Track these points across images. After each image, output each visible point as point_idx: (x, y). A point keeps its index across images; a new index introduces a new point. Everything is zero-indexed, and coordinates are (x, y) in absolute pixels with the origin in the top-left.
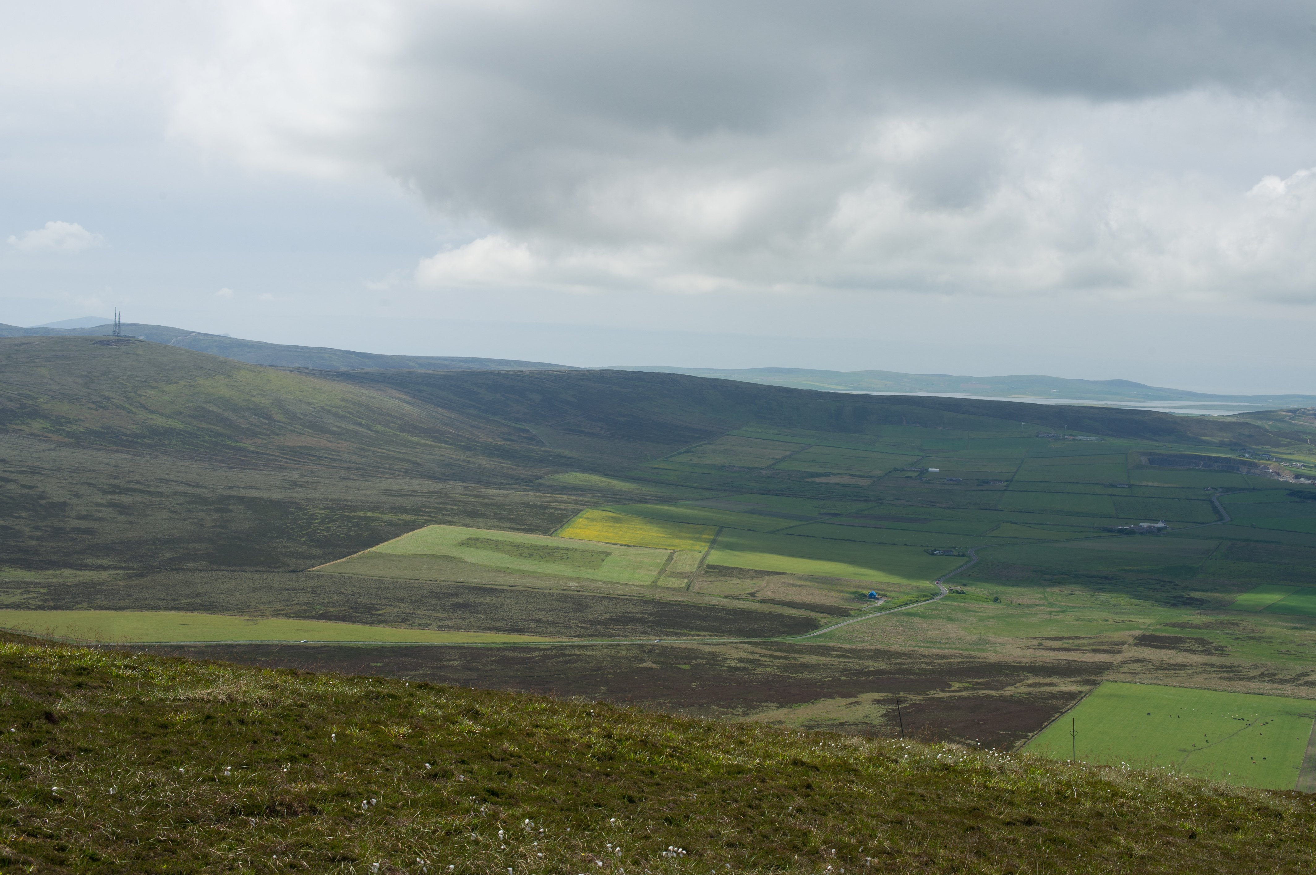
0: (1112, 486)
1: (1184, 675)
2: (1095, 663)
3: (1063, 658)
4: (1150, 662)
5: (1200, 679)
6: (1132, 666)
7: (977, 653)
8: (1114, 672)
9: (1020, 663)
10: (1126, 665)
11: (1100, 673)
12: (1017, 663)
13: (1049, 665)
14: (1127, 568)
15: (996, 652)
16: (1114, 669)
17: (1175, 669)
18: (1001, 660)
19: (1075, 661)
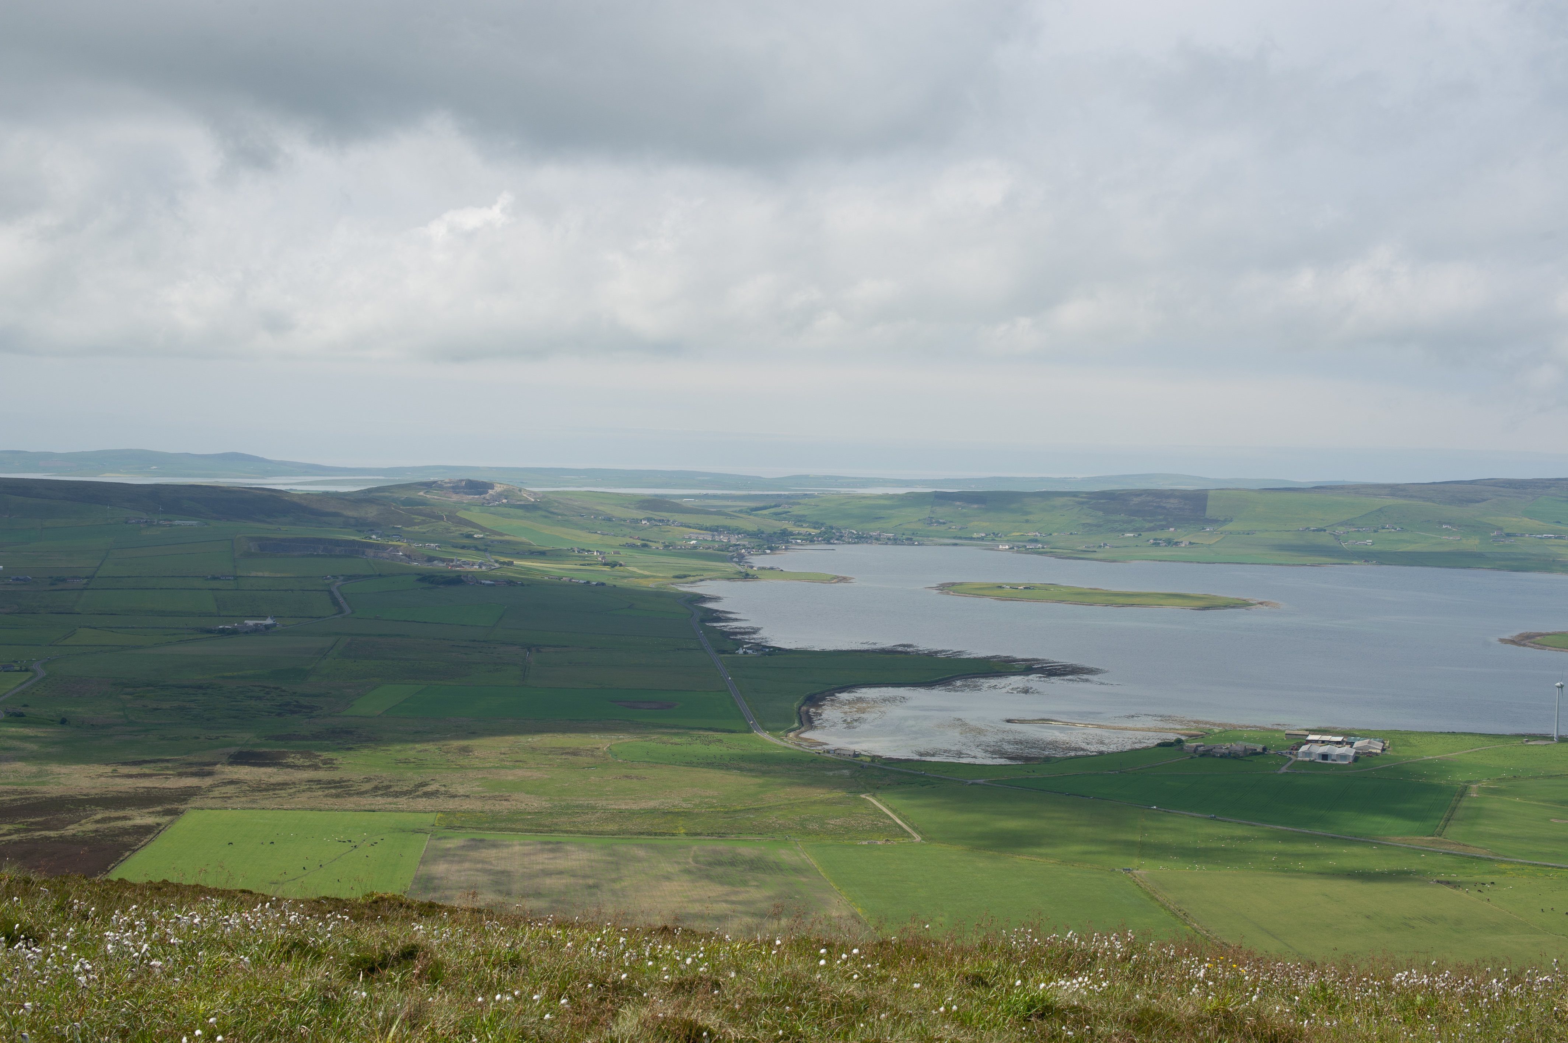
0: (214, 578)
1: (284, 795)
2: (180, 788)
3: (142, 785)
4: (246, 783)
5: (303, 798)
6: (224, 789)
7: (35, 788)
8: (201, 798)
9: (88, 796)
10: (217, 789)
11: (185, 800)
12: (85, 795)
13: (124, 795)
14: (225, 674)
15: (60, 783)
16: (202, 795)
17: (274, 789)
18: (65, 794)
19: (156, 788)
